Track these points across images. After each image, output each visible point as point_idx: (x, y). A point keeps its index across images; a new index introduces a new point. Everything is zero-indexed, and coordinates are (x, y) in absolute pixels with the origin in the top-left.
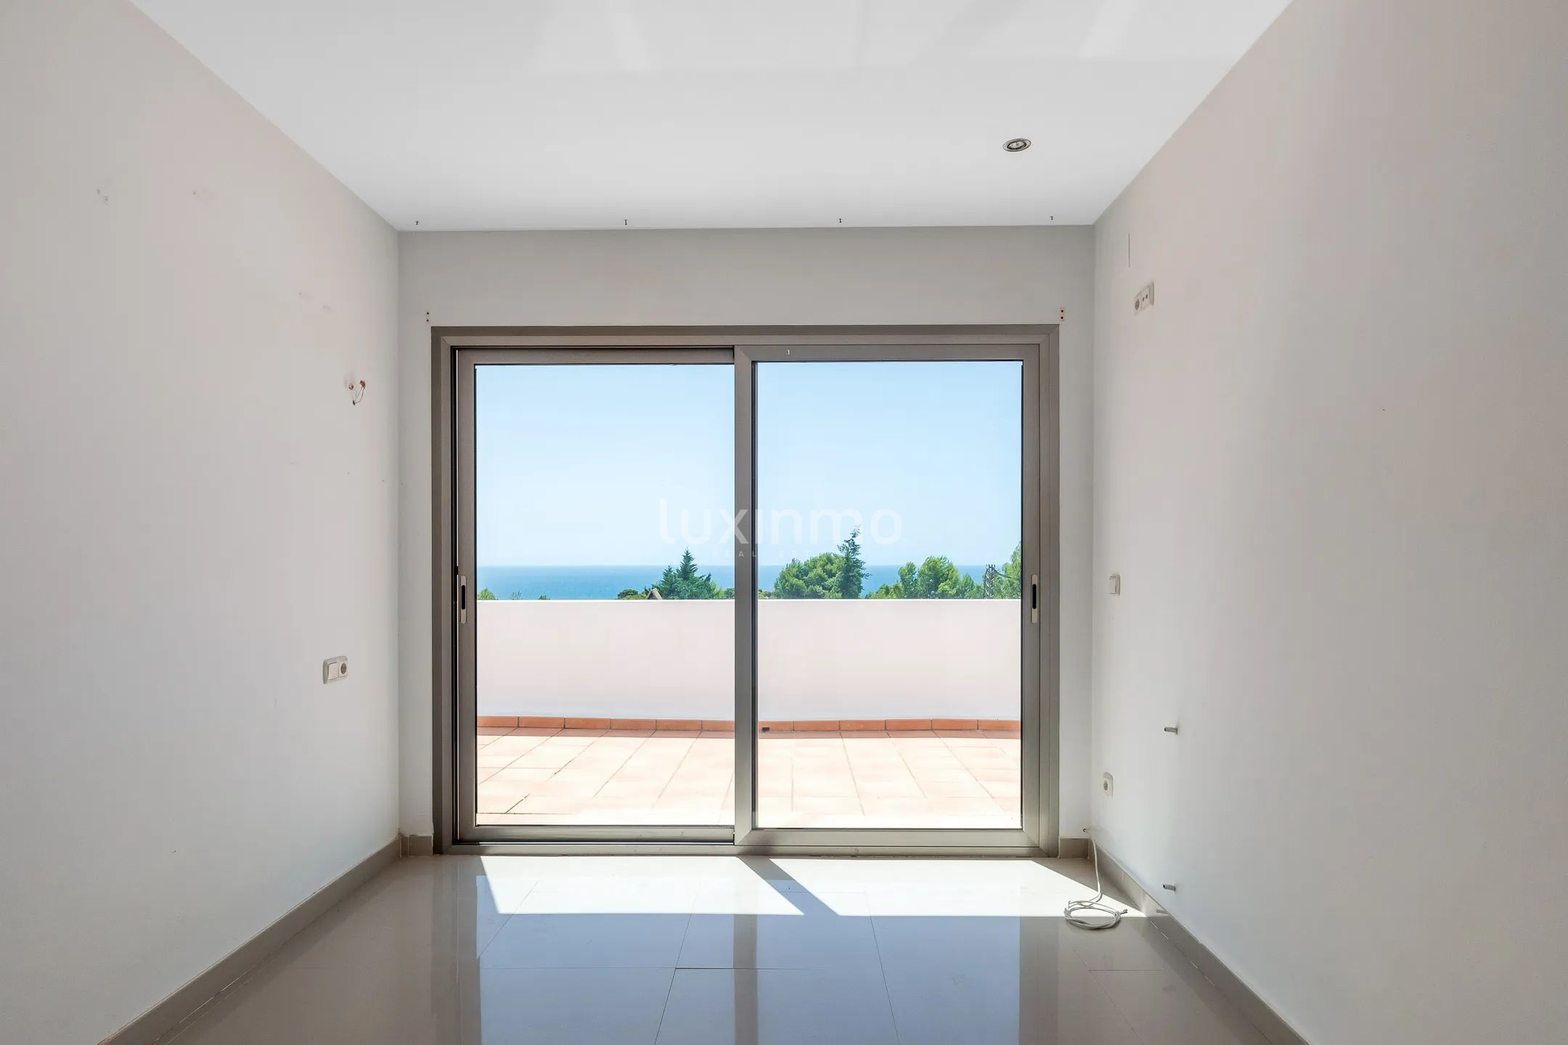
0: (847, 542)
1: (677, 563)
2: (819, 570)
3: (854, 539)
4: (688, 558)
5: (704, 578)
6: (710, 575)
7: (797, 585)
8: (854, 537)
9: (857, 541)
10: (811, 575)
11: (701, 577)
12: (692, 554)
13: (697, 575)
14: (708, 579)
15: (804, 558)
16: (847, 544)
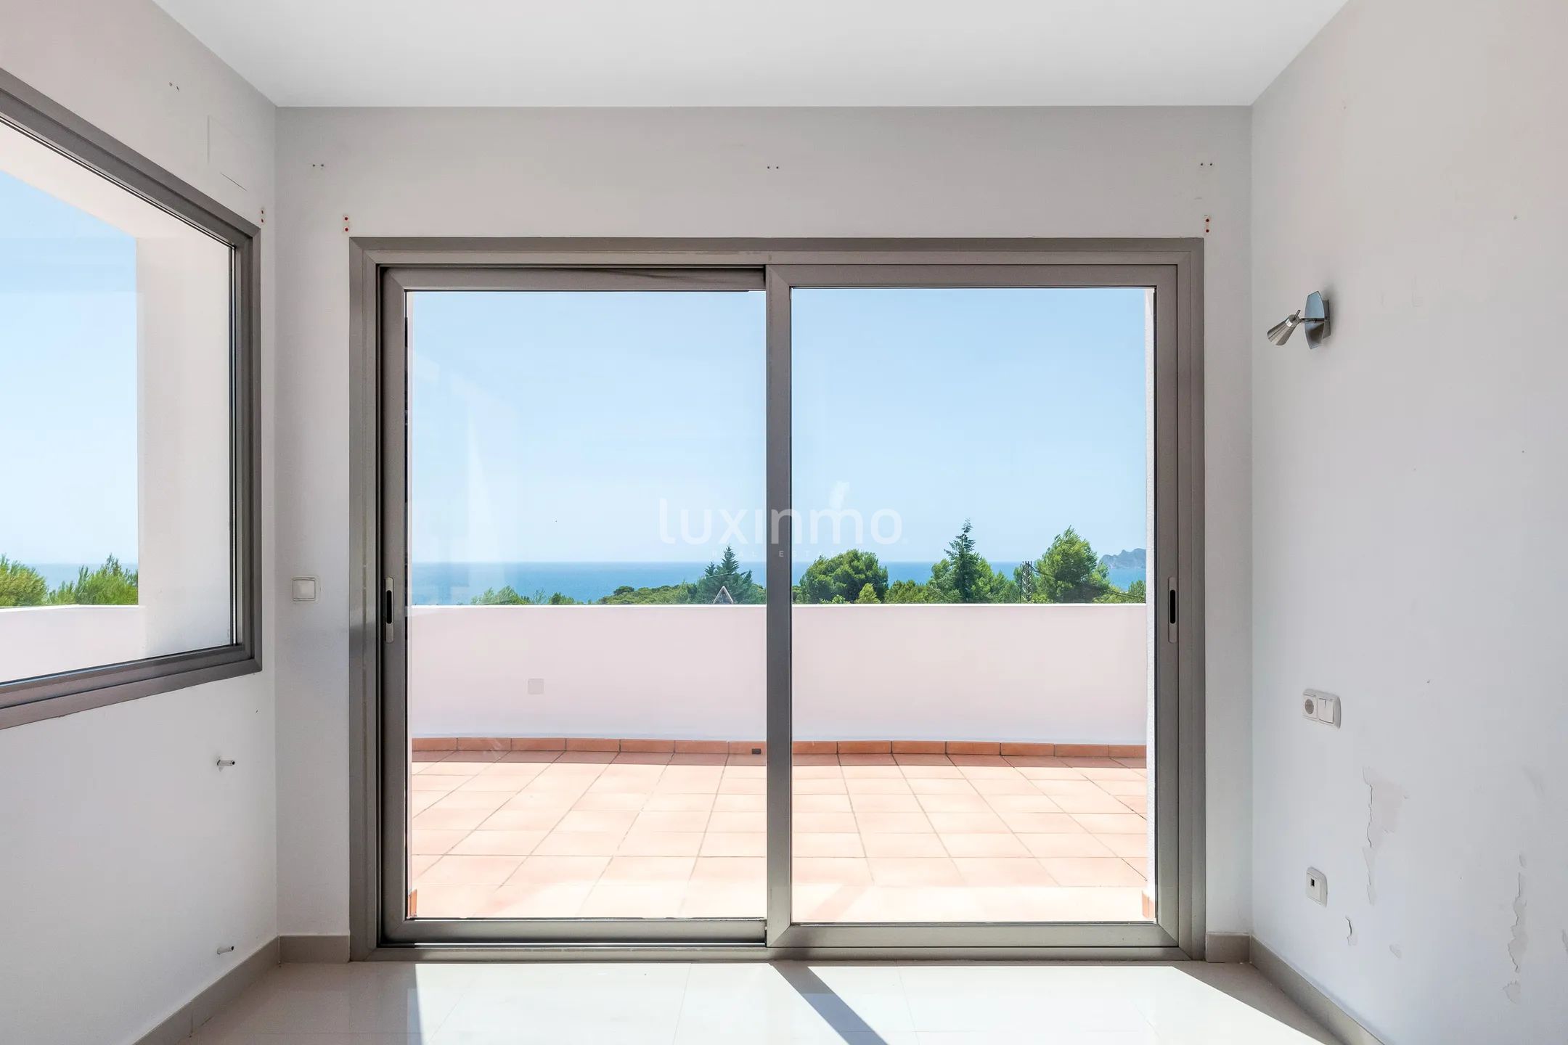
0: (960, 537)
1: (719, 560)
2: (846, 567)
3: (966, 534)
4: (729, 554)
5: (745, 575)
6: (750, 572)
7: (826, 582)
8: (966, 531)
9: (970, 536)
10: (839, 571)
11: (742, 574)
12: (733, 551)
13: (739, 571)
14: (749, 576)
15: (831, 555)
16: (959, 540)
